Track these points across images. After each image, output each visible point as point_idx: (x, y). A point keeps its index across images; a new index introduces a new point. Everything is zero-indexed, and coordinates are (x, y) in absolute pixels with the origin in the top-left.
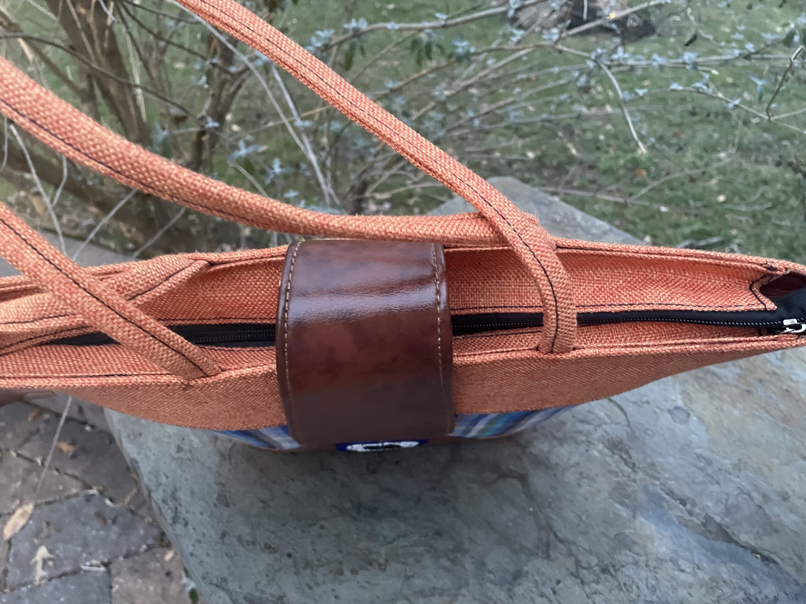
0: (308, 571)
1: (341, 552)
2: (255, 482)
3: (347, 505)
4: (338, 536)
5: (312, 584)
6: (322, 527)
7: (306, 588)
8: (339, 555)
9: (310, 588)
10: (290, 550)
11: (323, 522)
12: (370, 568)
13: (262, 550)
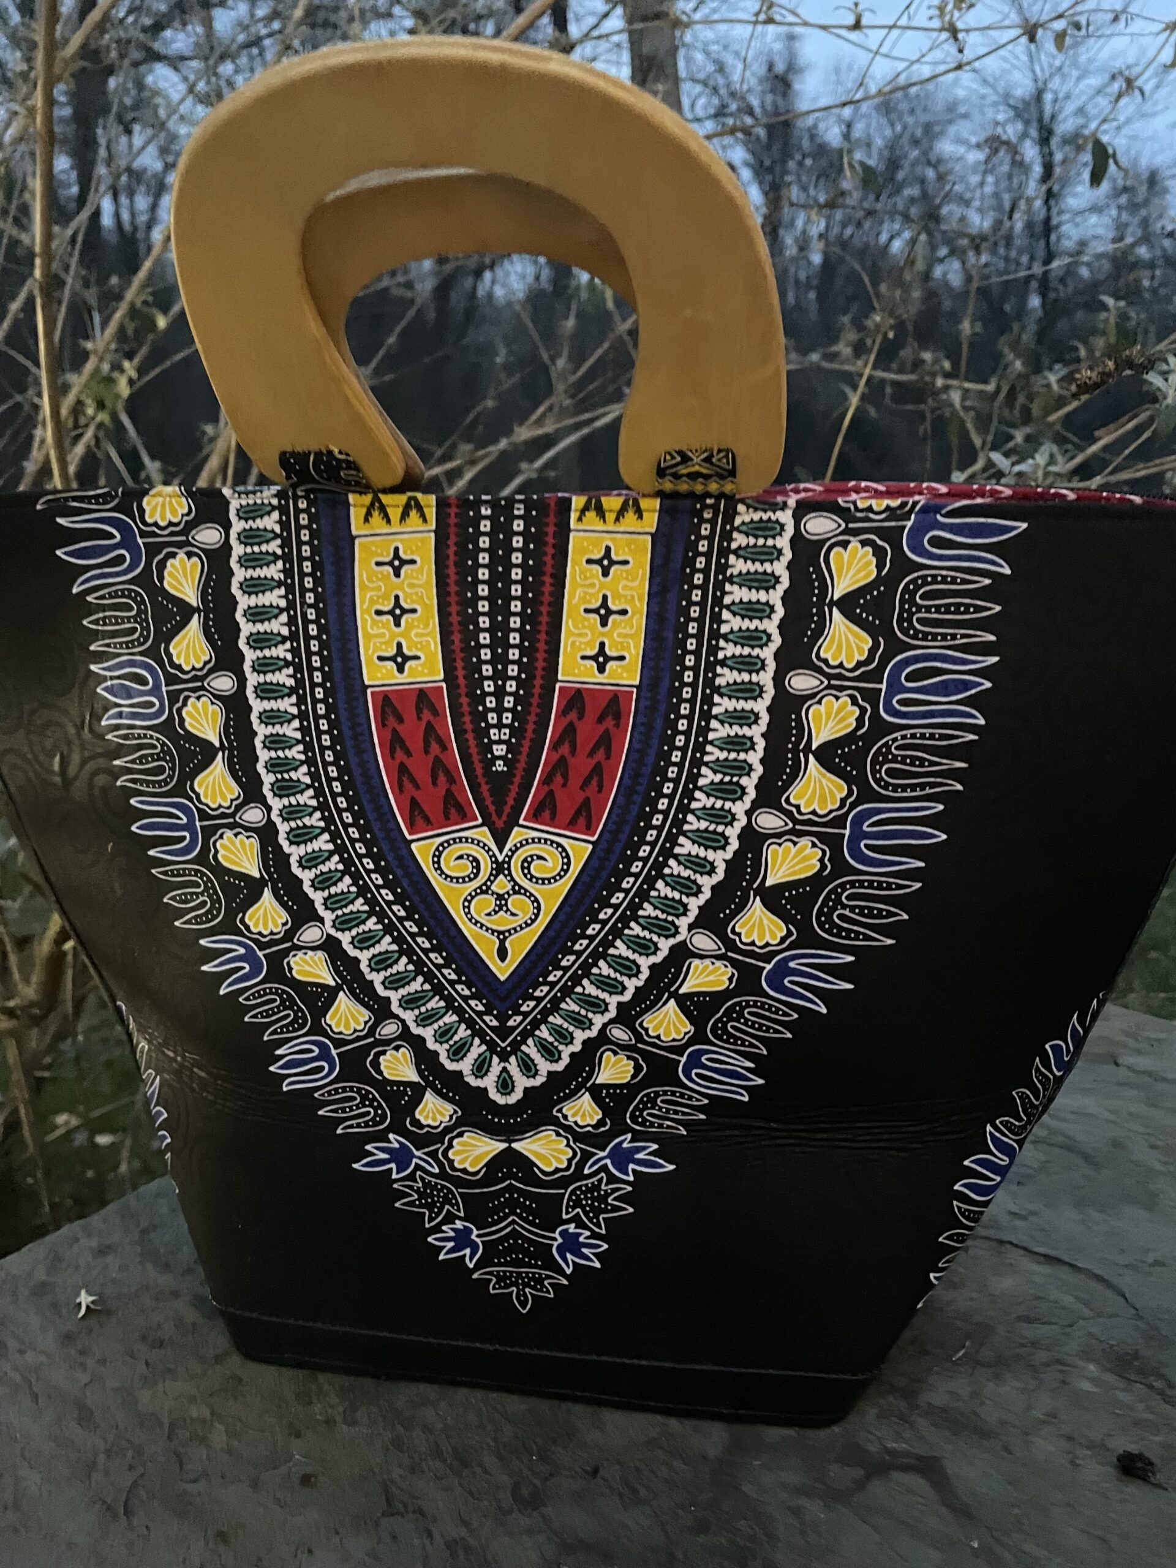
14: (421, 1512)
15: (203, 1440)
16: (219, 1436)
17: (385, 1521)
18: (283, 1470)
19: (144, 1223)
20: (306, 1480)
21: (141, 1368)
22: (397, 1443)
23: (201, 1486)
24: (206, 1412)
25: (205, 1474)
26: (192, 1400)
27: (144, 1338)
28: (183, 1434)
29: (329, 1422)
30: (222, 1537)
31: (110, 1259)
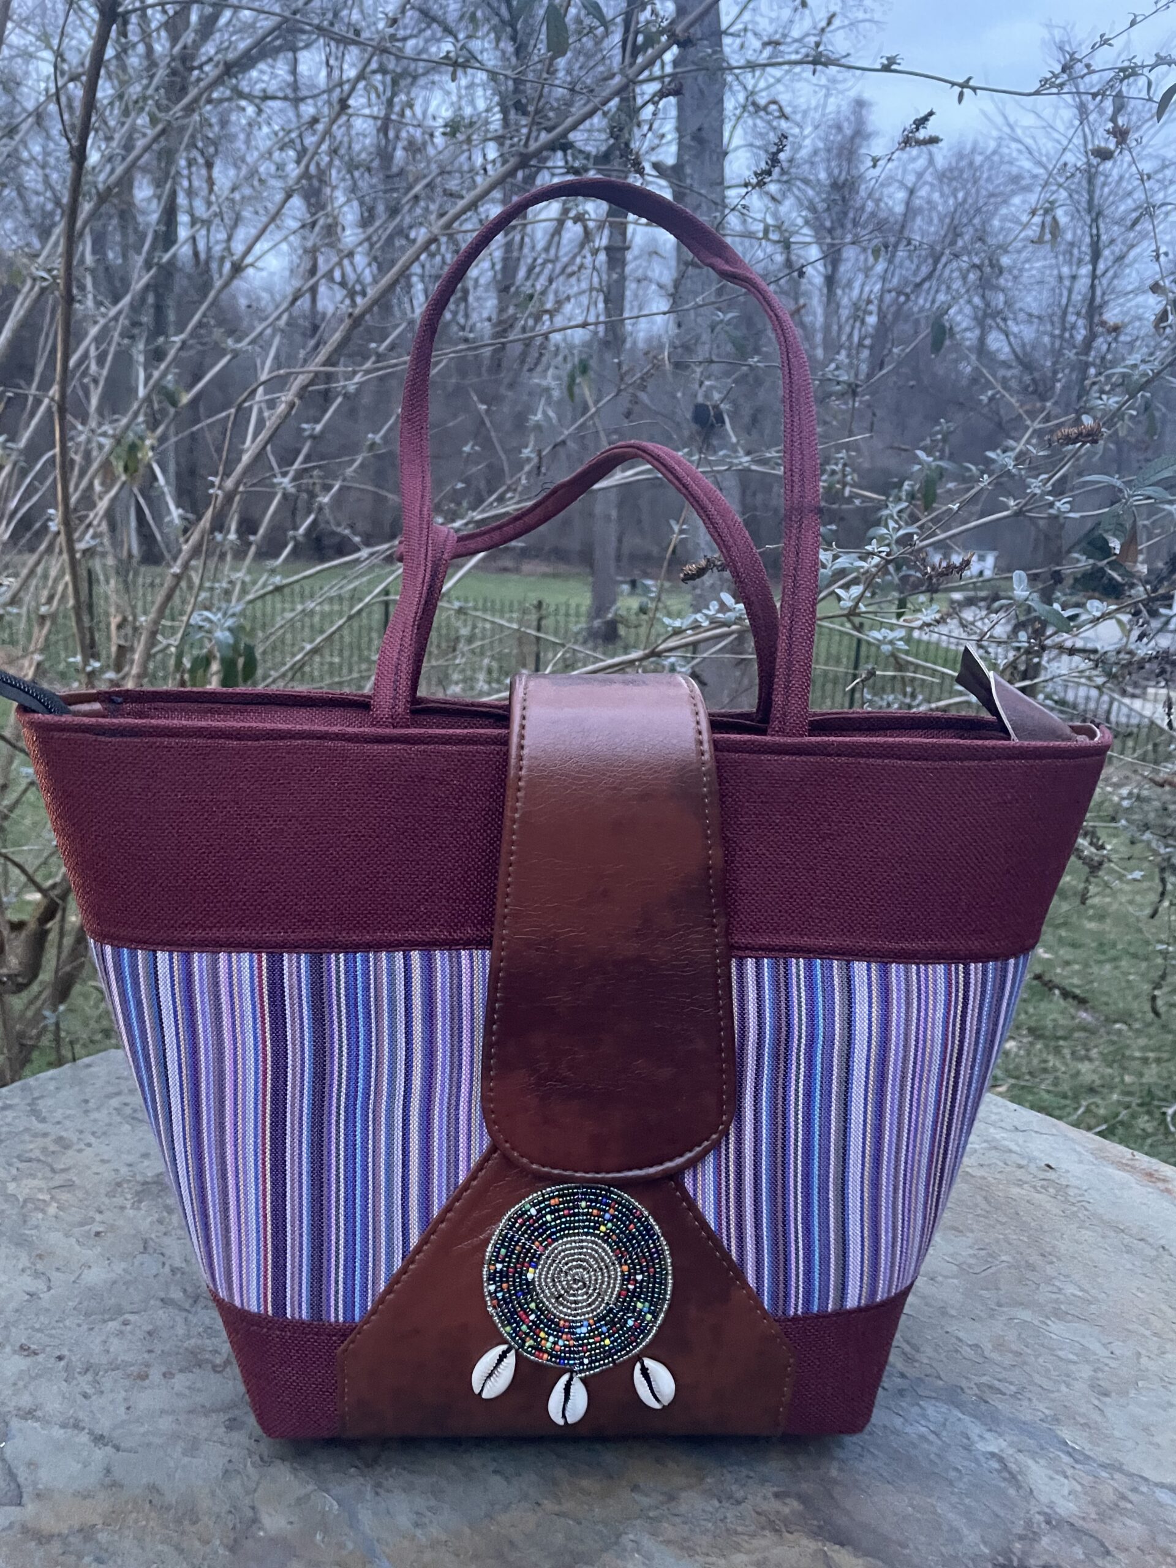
0: (89, 1377)
1: (150, 1351)
2: (23, 1270)
3: (176, 1294)
4: (150, 1333)
5: (90, 1391)
6: (126, 1323)
7: (79, 1398)
8: (146, 1356)
9: (86, 1396)
10: (65, 1352)
11: (128, 1316)
12: (196, 1370)
13: (15, 1352)
14: (163, 1254)
15: (43, 1211)
16: (52, 1210)
17: (139, 1257)
18: (87, 1228)
19: (36, 1094)
20: (98, 1234)
21: (14, 1172)
22: (160, 1221)
23: (33, 1232)
24: (47, 1197)
25: (37, 1227)
26: (40, 1190)
27: (19, 1157)
28: (30, 1206)
29: (122, 1208)
30: (40, 1256)
31: (7, 1113)
